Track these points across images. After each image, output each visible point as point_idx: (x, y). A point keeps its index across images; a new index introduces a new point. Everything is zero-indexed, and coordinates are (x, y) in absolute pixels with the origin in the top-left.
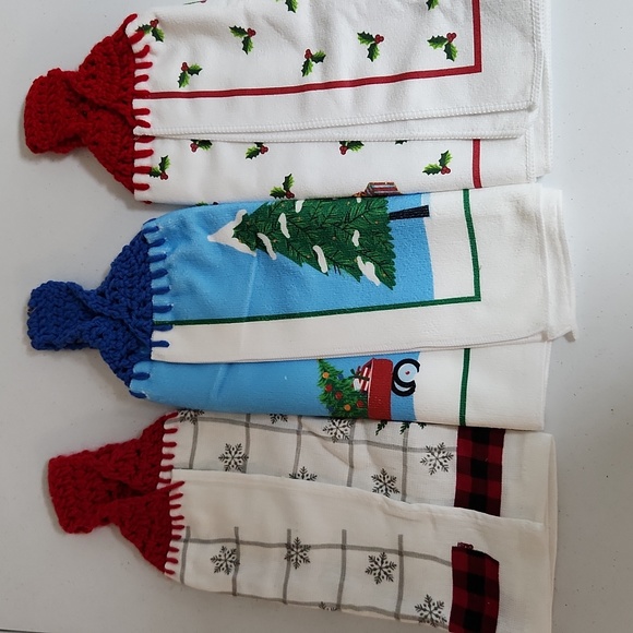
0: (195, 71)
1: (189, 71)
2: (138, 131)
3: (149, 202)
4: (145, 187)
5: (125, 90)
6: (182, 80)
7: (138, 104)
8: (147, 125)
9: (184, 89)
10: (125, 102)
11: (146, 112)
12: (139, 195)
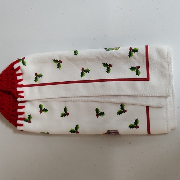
0: (40, 76)
1: (38, 76)
2: (19, 99)
3: (22, 131)
4: (21, 125)
5: (14, 84)
6: (36, 80)
7: (19, 89)
8: (23, 97)
9: (36, 83)
10: (14, 89)
11: (22, 92)
12: (19, 128)
